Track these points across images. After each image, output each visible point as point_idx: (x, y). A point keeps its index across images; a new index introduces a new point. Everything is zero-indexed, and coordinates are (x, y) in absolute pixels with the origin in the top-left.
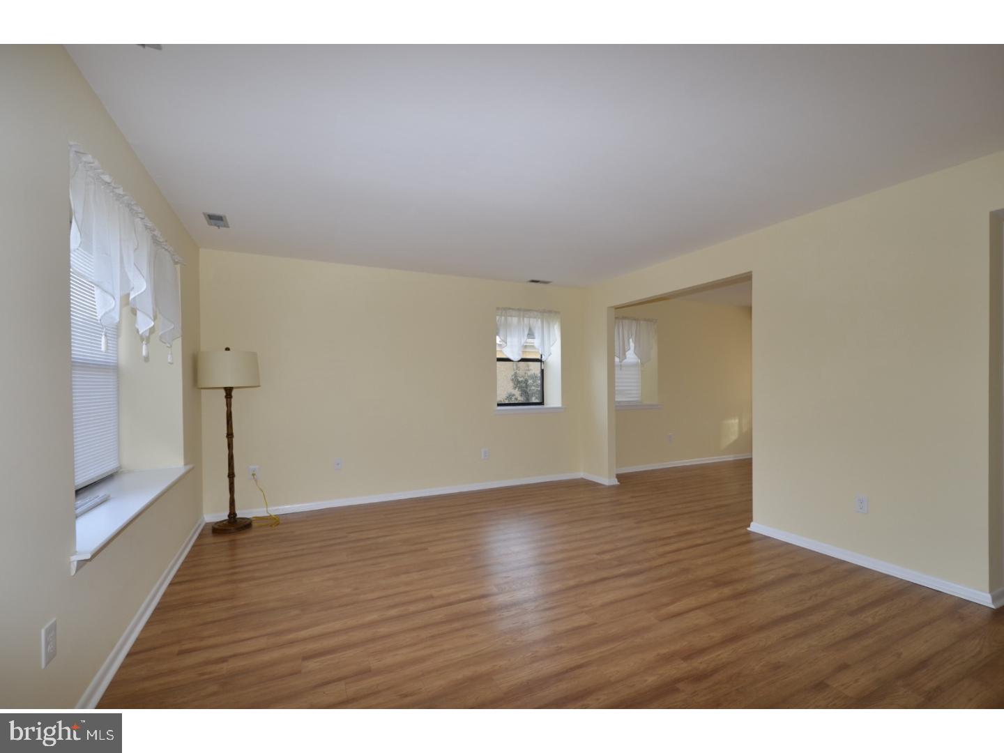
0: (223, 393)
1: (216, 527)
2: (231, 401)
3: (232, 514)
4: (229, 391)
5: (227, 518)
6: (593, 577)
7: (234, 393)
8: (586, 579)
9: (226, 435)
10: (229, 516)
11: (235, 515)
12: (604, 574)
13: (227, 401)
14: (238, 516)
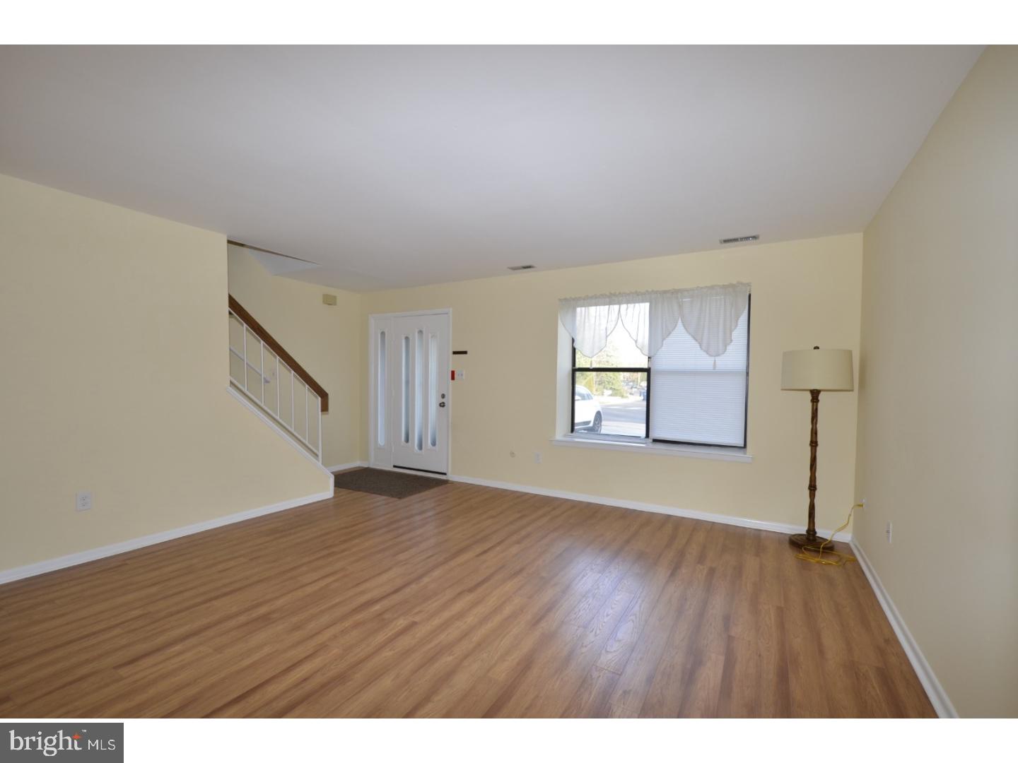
0: (809, 396)
1: (792, 538)
2: (817, 405)
3: (811, 531)
4: (815, 395)
5: (805, 533)
6: (408, 590)
7: (821, 397)
8: (414, 587)
9: (809, 442)
10: (808, 531)
11: (815, 533)
12: (397, 598)
13: (813, 406)
14: (818, 535)
